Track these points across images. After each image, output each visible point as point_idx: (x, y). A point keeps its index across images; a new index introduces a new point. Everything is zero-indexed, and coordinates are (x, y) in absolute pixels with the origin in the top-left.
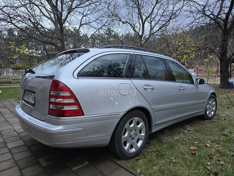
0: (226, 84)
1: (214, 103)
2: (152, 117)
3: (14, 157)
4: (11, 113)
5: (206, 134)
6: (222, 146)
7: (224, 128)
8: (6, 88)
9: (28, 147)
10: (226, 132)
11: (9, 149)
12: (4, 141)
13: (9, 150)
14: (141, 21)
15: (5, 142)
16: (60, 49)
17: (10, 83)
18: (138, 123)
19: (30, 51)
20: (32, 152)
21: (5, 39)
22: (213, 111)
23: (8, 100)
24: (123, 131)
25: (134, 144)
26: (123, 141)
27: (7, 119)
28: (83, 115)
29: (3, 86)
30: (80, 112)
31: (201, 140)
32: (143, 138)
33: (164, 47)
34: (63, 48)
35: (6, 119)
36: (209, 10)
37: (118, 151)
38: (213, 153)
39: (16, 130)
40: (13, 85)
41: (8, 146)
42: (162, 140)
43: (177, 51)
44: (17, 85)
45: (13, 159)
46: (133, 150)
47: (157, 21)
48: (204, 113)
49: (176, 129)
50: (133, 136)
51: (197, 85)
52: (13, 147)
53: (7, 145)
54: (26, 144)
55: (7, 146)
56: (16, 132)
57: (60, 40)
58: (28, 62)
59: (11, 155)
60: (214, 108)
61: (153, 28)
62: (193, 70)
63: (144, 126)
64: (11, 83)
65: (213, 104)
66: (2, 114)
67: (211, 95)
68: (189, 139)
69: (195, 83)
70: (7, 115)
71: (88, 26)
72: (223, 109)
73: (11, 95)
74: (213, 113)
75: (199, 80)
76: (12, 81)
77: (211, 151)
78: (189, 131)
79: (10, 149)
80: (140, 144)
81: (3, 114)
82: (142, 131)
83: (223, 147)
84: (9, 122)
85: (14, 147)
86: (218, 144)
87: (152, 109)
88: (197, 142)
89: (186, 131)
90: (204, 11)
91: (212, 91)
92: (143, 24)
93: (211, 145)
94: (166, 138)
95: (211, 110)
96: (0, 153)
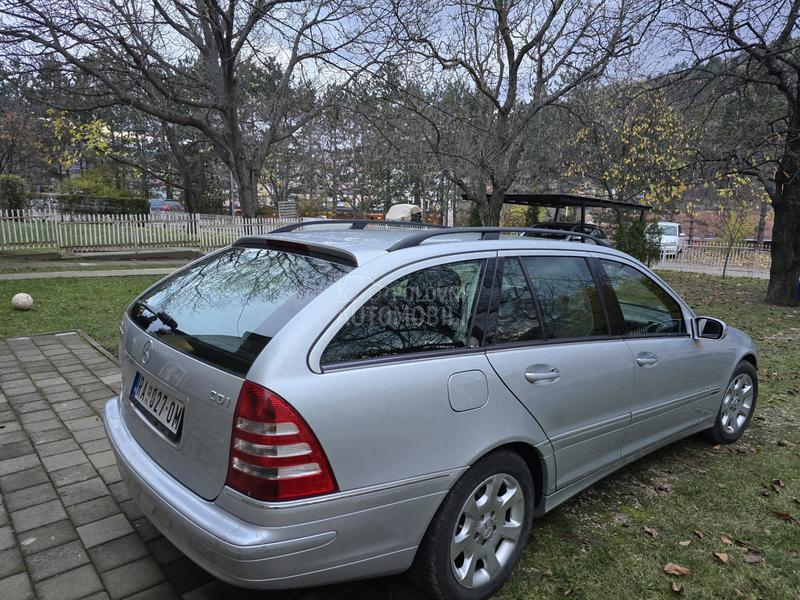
0: (789, 289)
1: (747, 388)
2: (546, 467)
3: (105, 583)
4: (73, 395)
5: (717, 508)
6: (769, 561)
7: (778, 483)
8: (44, 280)
9: (147, 543)
10: (783, 500)
11: (86, 550)
12: (66, 517)
13: (89, 556)
14: (506, 55)
15: (71, 522)
16: (222, 142)
17: (54, 257)
18: (502, 491)
19: (116, 134)
20: (161, 566)
21: (31, 89)
22: (743, 414)
23: (58, 338)
24: (457, 524)
25: (486, 558)
26: (454, 555)
27: (67, 423)
28: (336, 489)
29: (34, 270)
30: (326, 483)
31: (701, 536)
32: (515, 535)
33: (581, 140)
34: (234, 140)
35: (62, 422)
36: (749, 26)
37: (437, 588)
38: (739, 592)
39: (101, 471)
40: (68, 269)
41: (82, 536)
42: (574, 530)
43: (623, 155)
44: (81, 269)
45: (104, 593)
46: (484, 575)
47: (562, 51)
48: (712, 425)
49: (618, 479)
50: (486, 534)
51: (696, 337)
52: (98, 543)
53: (77, 533)
54: (137, 532)
55: (79, 538)
56: (99, 480)
57: (222, 111)
58: (109, 174)
59: (96, 576)
60: (745, 405)
61: (546, 80)
62: (677, 225)
63: (522, 497)
64: (59, 258)
65: (745, 390)
66: (46, 400)
67: (739, 363)
68: (661, 529)
69: (690, 332)
70: (64, 405)
71: (320, 61)
72: (774, 396)
73: (65, 312)
74: (740, 420)
75: (703, 323)
76: (63, 252)
77: (731, 580)
78: (661, 489)
79: (91, 552)
80: (503, 554)
81: (52, 399)
82: (513, 513)
83: (771, 566)
84: (72, 436)
85: (102, 541)
86: (756, 553)
87: (550, 442)
88: (687, 543)
89: (650, 492)
90: (731, 24)
91: (744, 351)
92: (514, 66)
93: (733, 557)
94: (587, 518)
95: (737, 411)
96: (62, 566)
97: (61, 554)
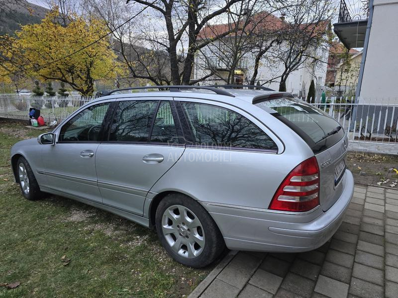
3: (352, 264)
9: (321, 266)
11: (350, 284)
13: (350, 280)
79: (348, 282)
96: (367, 285)
97: (363, 291)
